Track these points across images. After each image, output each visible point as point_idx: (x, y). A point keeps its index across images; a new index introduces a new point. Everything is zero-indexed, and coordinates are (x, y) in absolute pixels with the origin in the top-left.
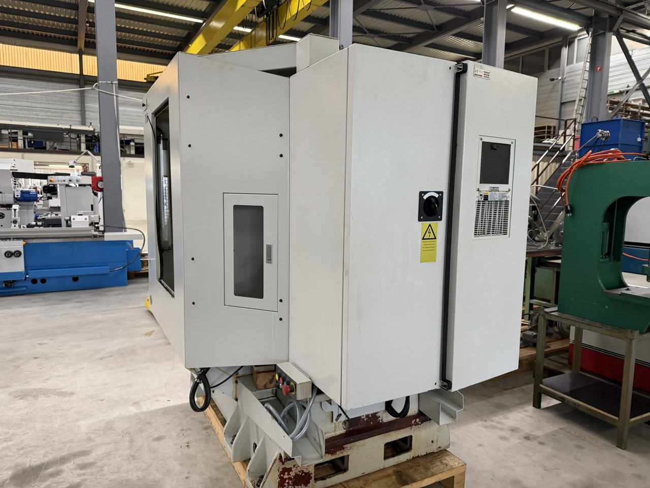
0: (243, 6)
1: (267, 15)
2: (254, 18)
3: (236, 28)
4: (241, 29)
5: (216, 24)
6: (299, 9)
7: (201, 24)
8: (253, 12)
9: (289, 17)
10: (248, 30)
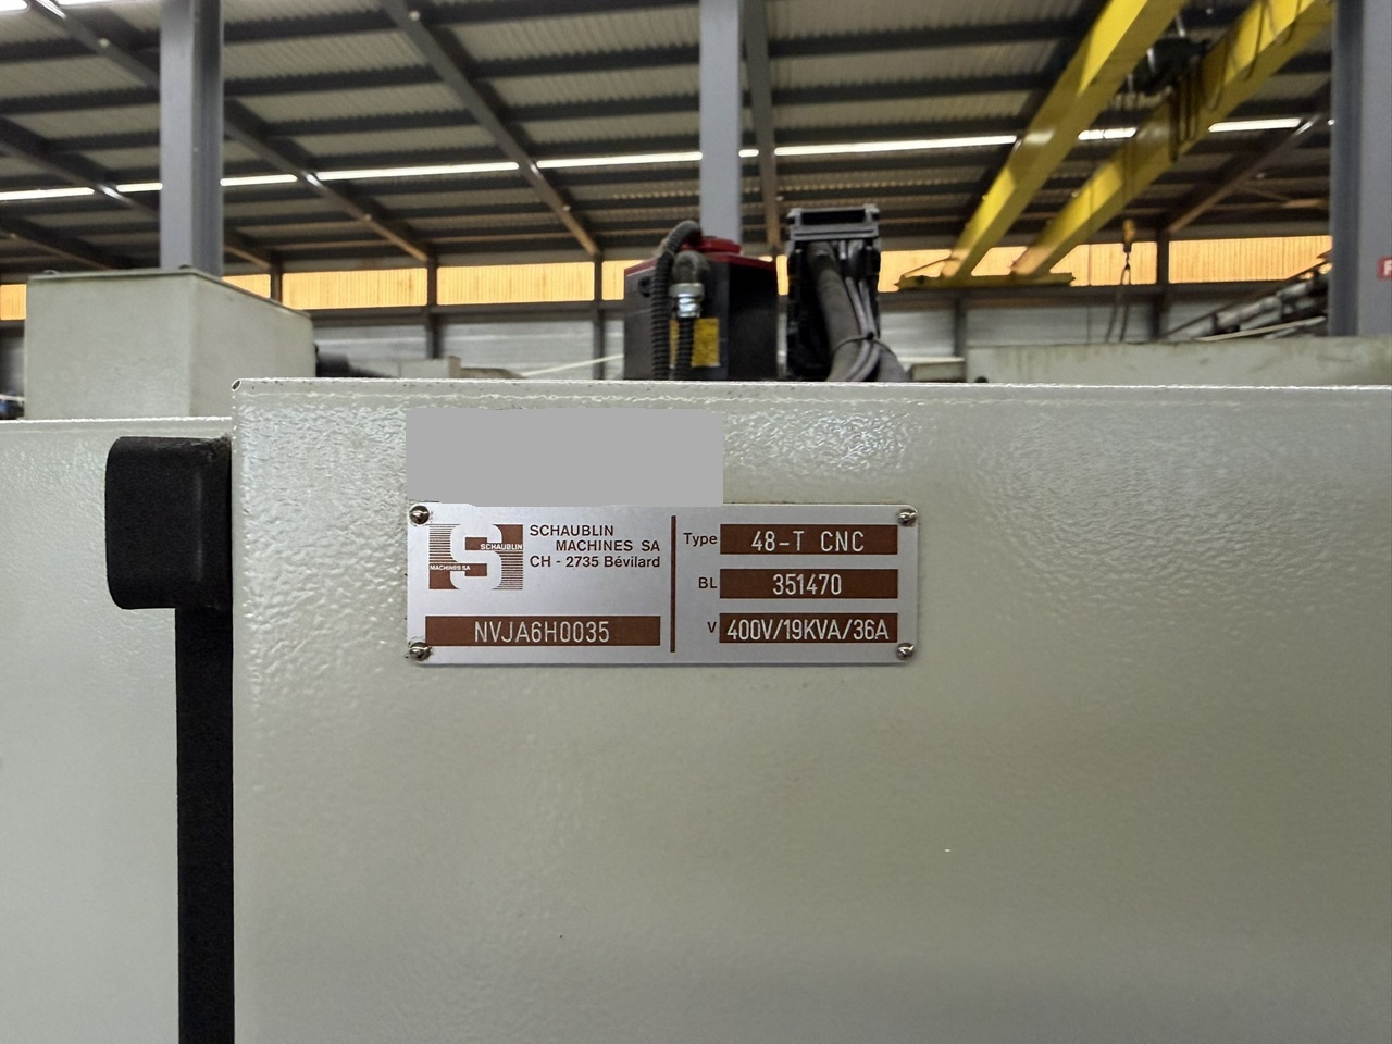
0: (1094, 81)
1: (1175, 84)
2: (1130, 100)
3: (1085, 136)
4: (1096, 135)
5: (1037, 138)
6: (1263, 46)
7: (1012, 145)
8: (1124, 89)
9: (1231, 74)
10: (1129, 132)
